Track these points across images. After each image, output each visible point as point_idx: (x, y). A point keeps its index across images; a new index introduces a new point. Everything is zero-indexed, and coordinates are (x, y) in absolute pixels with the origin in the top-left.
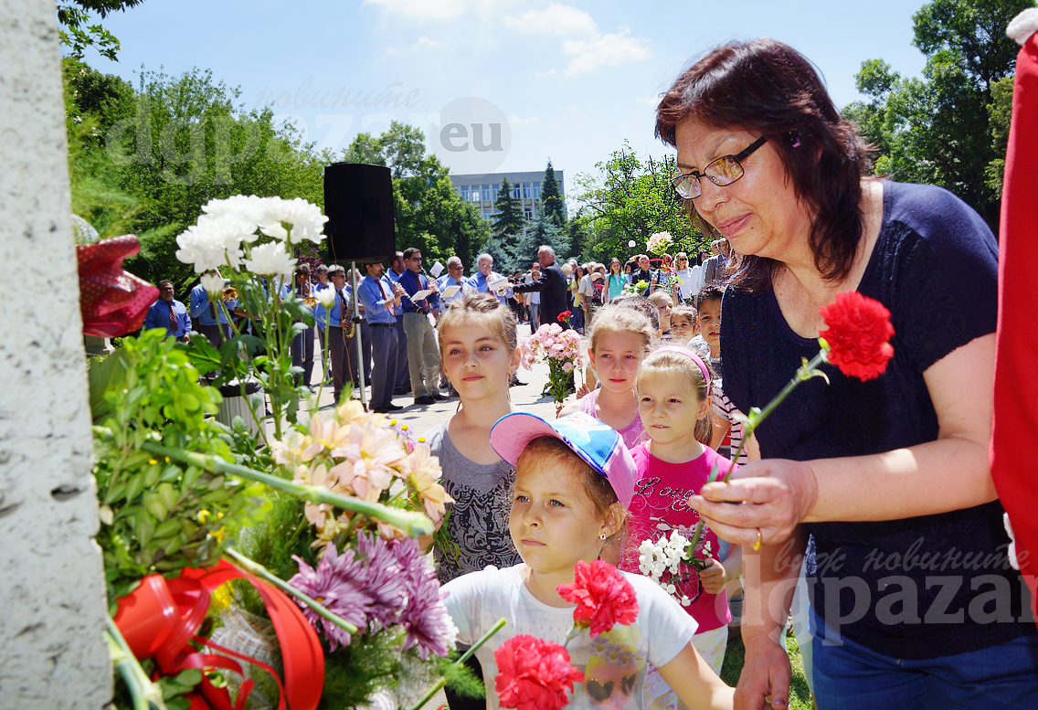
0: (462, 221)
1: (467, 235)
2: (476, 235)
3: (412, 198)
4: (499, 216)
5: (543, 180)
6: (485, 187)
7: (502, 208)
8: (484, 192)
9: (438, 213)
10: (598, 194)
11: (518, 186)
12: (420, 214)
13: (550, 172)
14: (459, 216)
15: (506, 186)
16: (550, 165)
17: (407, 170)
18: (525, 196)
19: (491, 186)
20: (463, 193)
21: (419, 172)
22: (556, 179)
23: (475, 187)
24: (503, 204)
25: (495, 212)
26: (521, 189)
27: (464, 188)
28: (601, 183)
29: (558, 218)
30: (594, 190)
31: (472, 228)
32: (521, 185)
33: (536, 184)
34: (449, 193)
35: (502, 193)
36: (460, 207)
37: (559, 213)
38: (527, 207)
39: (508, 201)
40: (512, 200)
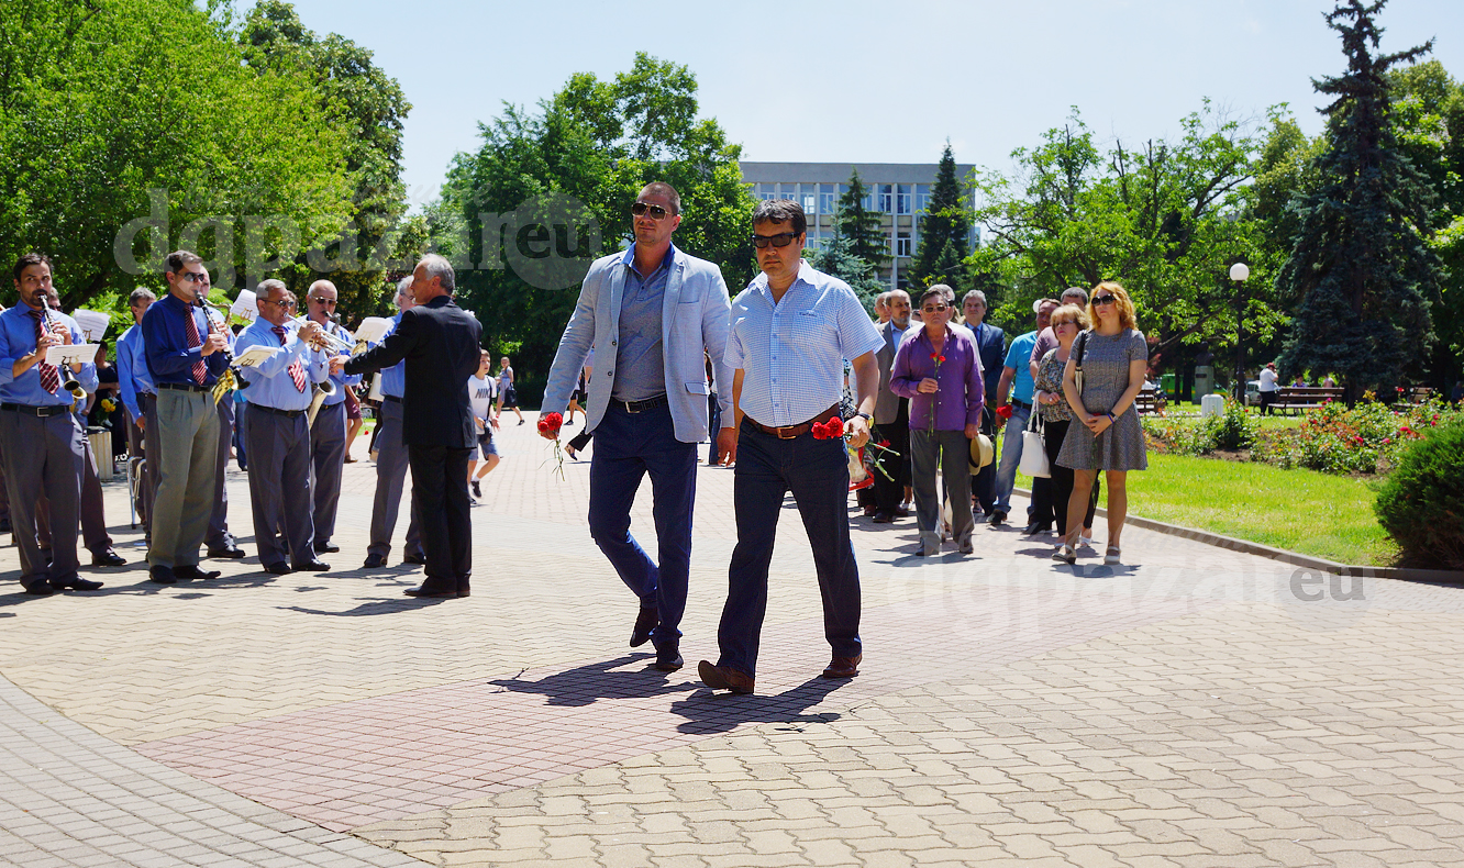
6: (827, 187)
11: (888, 189)
13: (948, 165)
16: (948, 152)
18: (900, 210)
19: (837, 187)
21: (685, 151)
22: (960, 179)
23: (807, 187)
24: (848, 220)
26: (894, 195)
27: (787, 188)
28: (1019, 188)
32: (894, 188)
33: (921, 187)
37: (960, 245)
38: (903, 230)
39: (858, 215)
40: (867, 215)
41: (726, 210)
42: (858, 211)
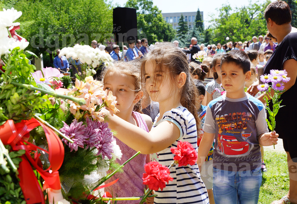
0: (166, 30)
1: (168, 35)
2: (171, 35)
3: (148, 21)
4: (179, 28)
5: (196, 15)
6: (175, 17)
7: (180, 25)
8: (174, 19)
9: (157, 27)
10: (216, 20)
11: (186, 17)
12: (151, 27)
13: (198, 12)
14: (165, 28)
15: (182, 17)
16: (198, 9)
17: (147, 11)
18: (189, 21)
19: (177, 17)
20: (167, 20)
21: (151, 12)
22: (201, 14)
23: (171, 18)
24: (181, 23)
25: (178, 26)
26: (188, 18)
27: (167, 18)
28: (217, 16)
29: (201, 29)
30: (215, 18)
31: (169, 33)
32: (188, 17)
33: (193, 16)
34: (161, 19)
35: (181, 19)
36: (165, 24)
37: (201, 27)
38: (190, 25)
40: (184, 22)
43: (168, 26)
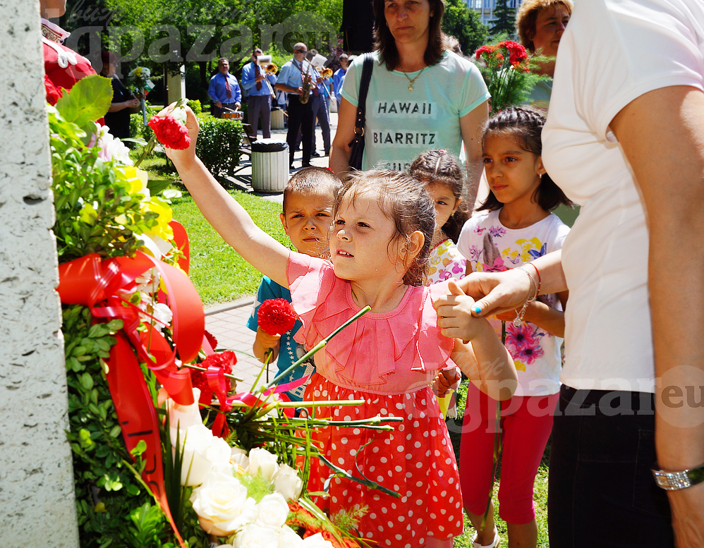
0: (465, 24)
2: (475, 36)
8: (485, 1)
20: (468, 1)
25: (493, 18)
35: (501, 2)
39: (505, 9)
40: (509, 9)
41: (453, 8)
42: (505, 7)
43: (470, 16)
